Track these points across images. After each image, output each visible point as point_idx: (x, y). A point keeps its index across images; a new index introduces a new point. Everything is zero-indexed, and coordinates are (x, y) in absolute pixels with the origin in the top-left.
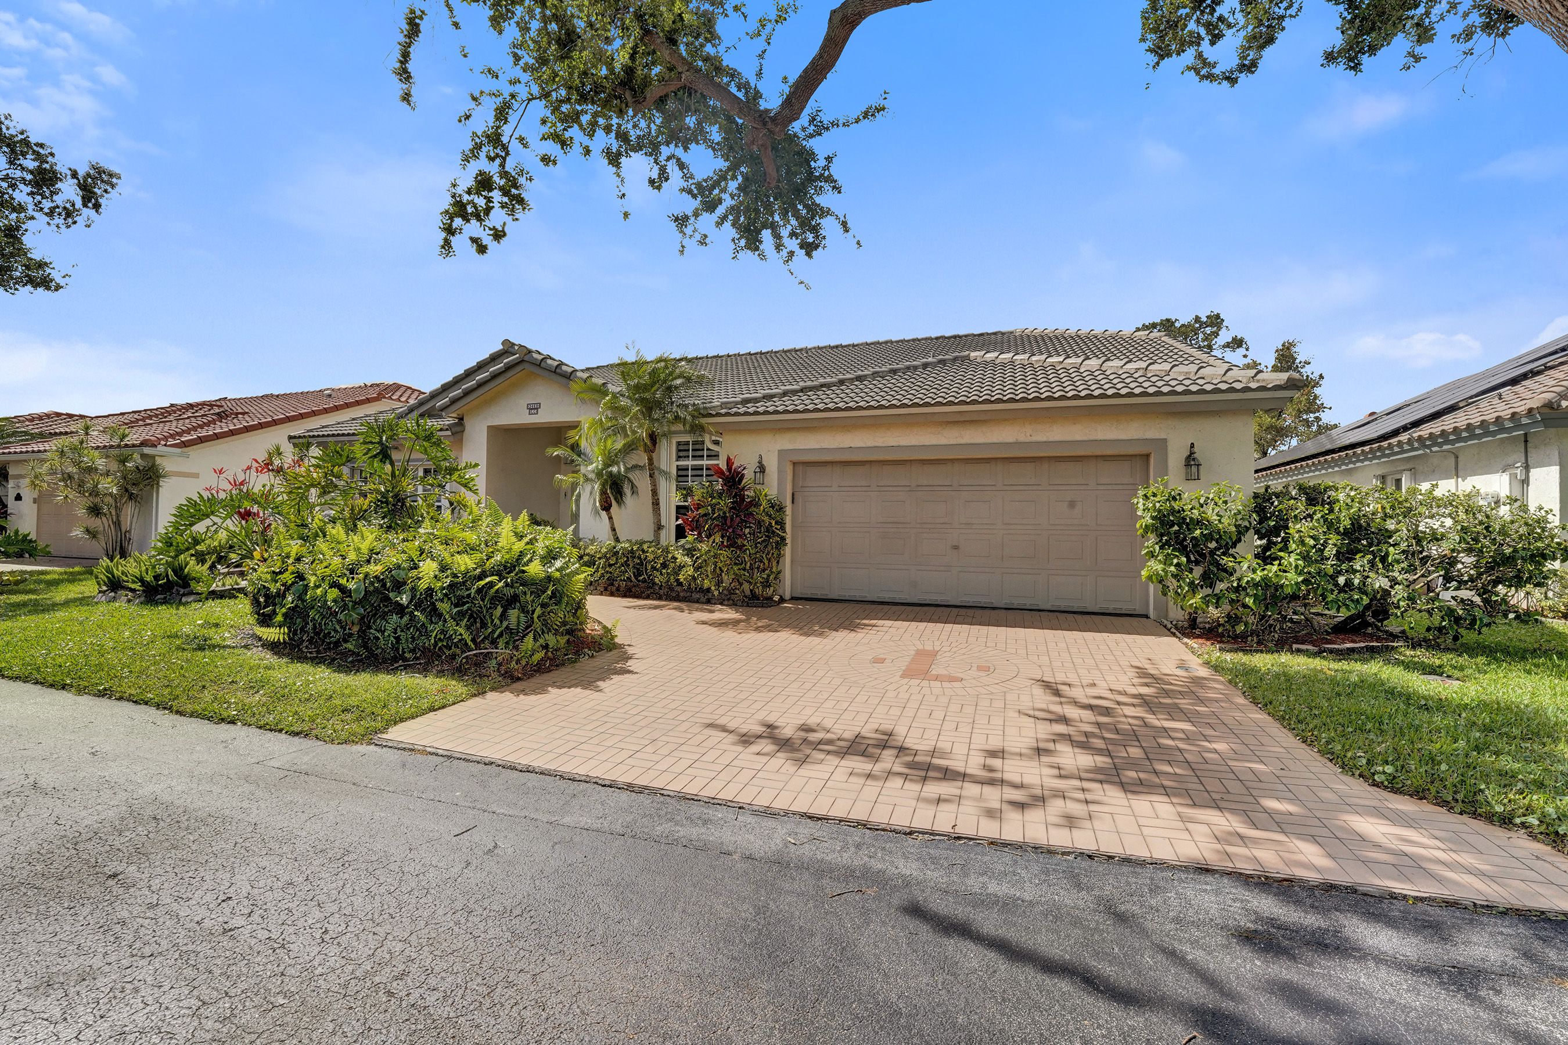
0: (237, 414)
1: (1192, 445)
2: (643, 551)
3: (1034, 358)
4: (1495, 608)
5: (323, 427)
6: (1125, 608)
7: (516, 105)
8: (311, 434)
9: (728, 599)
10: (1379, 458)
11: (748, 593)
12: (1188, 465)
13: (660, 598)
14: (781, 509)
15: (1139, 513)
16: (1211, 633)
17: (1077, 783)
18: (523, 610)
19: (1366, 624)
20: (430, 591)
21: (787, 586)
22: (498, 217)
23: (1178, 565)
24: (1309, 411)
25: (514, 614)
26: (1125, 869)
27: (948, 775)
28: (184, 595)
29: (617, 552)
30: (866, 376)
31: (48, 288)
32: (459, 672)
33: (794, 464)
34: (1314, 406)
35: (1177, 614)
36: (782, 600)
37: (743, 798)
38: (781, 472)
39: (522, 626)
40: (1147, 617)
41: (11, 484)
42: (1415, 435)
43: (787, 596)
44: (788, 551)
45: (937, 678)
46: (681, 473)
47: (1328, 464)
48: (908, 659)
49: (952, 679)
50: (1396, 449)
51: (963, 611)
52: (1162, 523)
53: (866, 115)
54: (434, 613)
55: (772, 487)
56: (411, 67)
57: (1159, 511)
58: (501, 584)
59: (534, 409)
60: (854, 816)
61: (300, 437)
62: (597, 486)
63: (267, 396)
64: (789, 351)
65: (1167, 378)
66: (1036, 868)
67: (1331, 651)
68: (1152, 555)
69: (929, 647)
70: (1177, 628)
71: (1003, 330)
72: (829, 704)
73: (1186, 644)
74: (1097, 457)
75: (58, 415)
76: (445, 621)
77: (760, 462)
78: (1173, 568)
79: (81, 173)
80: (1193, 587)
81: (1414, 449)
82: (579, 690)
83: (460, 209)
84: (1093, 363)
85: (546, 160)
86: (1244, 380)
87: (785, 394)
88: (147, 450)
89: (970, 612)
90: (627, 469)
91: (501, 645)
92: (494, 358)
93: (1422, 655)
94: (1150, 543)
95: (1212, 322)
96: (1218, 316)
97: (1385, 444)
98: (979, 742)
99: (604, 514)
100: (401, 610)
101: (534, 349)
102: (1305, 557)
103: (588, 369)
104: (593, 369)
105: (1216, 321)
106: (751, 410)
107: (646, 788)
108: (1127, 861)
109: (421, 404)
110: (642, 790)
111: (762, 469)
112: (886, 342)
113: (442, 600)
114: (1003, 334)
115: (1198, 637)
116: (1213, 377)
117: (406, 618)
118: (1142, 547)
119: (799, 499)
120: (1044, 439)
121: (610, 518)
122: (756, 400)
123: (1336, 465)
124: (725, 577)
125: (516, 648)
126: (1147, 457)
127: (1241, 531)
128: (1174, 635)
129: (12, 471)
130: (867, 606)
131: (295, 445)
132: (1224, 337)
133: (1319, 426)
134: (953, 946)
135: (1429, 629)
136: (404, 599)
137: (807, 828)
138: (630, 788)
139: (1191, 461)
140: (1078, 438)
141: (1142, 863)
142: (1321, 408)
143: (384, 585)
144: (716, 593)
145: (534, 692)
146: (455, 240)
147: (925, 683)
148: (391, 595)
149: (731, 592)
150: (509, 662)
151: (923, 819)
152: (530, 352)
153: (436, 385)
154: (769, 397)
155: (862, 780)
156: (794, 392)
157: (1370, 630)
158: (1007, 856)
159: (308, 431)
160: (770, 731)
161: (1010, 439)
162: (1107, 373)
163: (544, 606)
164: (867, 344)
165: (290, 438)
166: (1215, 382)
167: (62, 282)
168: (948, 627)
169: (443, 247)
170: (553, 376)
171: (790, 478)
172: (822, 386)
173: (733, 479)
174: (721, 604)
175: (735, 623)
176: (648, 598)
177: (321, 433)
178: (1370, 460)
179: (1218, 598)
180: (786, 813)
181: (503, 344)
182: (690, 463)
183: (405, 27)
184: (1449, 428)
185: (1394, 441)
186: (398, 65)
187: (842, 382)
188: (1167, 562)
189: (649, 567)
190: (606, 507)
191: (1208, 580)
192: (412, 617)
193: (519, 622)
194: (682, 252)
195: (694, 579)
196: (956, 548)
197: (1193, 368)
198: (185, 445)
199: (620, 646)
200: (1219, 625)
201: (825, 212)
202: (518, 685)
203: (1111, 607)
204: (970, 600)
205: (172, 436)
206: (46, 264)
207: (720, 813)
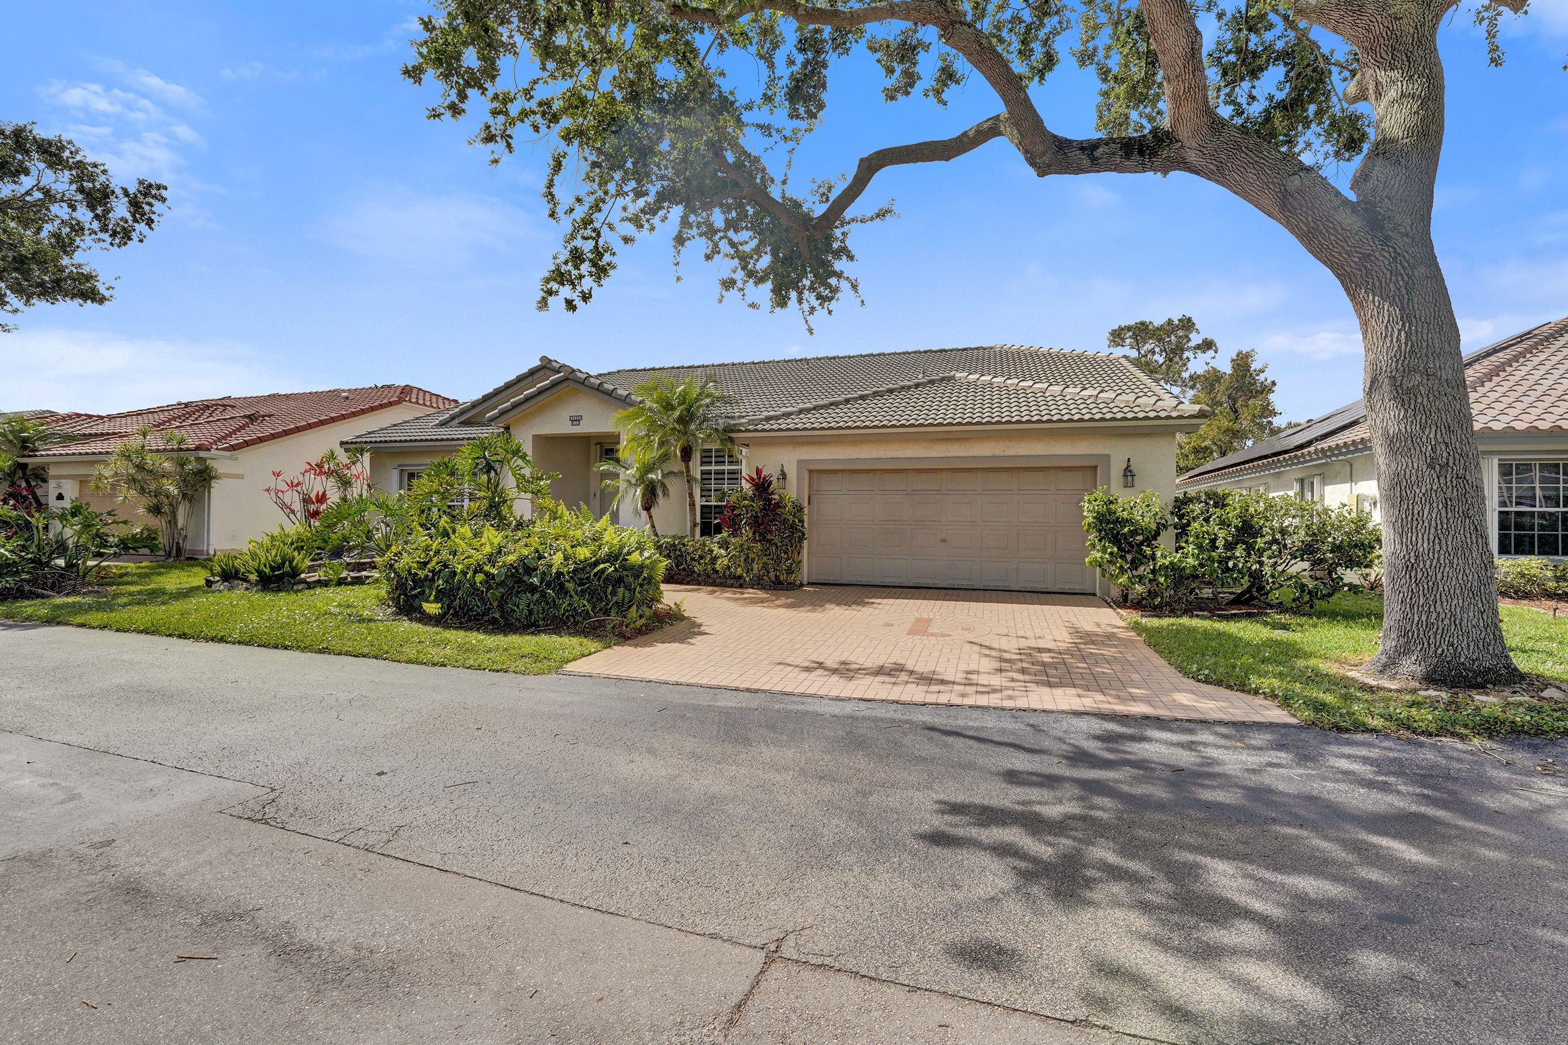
0: (263, 416)
1: (1129, 460)
2: (684, 545)
3: (1009, 382)
4: (1336, 586)
5: (370, 433)
6: (1077, 588)
7: (607, 199)
8: (359, 440)
9: (758, 583)
10: (1296, 464)
11: (773, 579)
12: (1125, 476)
13: (699, 584)
14: (801, 509)
15: (1085, 514)
16: (1138, 605)
17: (1023, 684)
18: (628, 588)
19: (1253, 598)
20: (559, 574)
21: (805, 574)
22: (587, 283)
23: (1111, 553)
24: (1261, 416)
25: (621, 591)
26: (1042, 714)
27: (943, 682)
28: (294, 584)
29: (661, 546)
30: (867, 395)
31: (93, 300)
32: (585, 633)
33: (810, 471)
34: (1268, 411)
35: (1115, 593)
36: (802, 585)
37: (821, 692)
38: (799, 478)
39: (627, 600)
40: (1094, 595)
41: (52, 484)
42: (1319, 447)
43: (805, 582)
44: (805, 543)
45: (932, 635)
46: (705, 476)
47: (1265, 467)
48: (910, 624)
49: (944, 635)
50: (1308, 458)
51: (949, 592)
52: (1101, 522)
53: (878, 216)
54: (562, 589)
55: (792, 491)
56: (554, 190)
57: (1098, 513)
58: (612, 569)
59: (576, 420)
60: (890, 698)
61: (352, 443)
62: (639, 492)
63: (274, 395)
64: (789, 361)
65: (1111, 405)
66: (994, 716)
67: (1219, 616)
68: (1094, 546)
69: (925, 616)
70: (1114, 602)
71: (985, 345)
72: (859, 650)
73: (1118, 613)
74: (1056, 468)
75: (79, 415)
76: (571, 596)
77: (782, 471)
78: (1107, 556)
79: (132, 191)
80: (1122, 570)
81: (1319, 459)
82: (677, 644)
83: (560, 277)
84: (1056, 389)
85: (627, 240)
86: (1169, 410)
87: (801, 412)
88: (202, 454)
89: (956, 592)
90: (663, 475)
91: (613, 613)
92: (532, 372)
93: (1284, 618)
94: (1091, 537)
95: (1183, 326)
96: (1189, 320)
97: (1299, 453)
98: (963, 667)
99: (644, 513)
100: (533, 588)
101: (575, 368)
102: (1200, 547)
103: (600, 375)
104: (604, 375)
105: (1187, 324)
106: (775, 427)
107: (759, 690)
108: (1044, 711)
109: (463, 412)
110: (757, 691)
111: (784, 476)
112: (879, 355)
113: (569, 581)
114: (984, 349)
115: (1129, 608)
116: (1146, 405)
117: (537, 596)
118: (1087, 540)
119: (813, 498)
120: (1015, 454)
121: (651, 517)
122: (777, 418)
123: (1267, 469)
124: (755, 566)
125: (625, 617)
126: (1096, 467)
127: (1161, 527)
128: (1111, 607)
129: (52, 471)
130: (872, 589)
131: (347, 450)
132: (1196, 339)
133: (1271, 429)
134: (950, 740)
135: (1294, 600)
136: (535, 580)
137: (863, 705)
138: (748, 690)
139: (1128, 474)
140: (1041, 453)
141: (1052, 712)
142: (1274, 413)
143: (517, 571)
144: (748, 579)
145: (644, 645)
146: (551, 300)
147: (924, 638)
148: (525, 578)
149: (760, 578)
150: (621, 625)
151: (931, 698)
152: (574, 371)
153: (477, 395)
154: (787, 415)
155: (890, 686)
156: (808, 410)
157: (1255, 602)
158: (979, 712)
159: (358, 437)
160: (820, 665)
161: (988, 453)
162: (1067, 398)
163: (641, 585)
164: (862, 356)
165: (342, 443)
166: (1147, 410)
167: (107, 294)
168: (939, 603)
169: (539, 302)
170: (595, 392)
171: (806, 483)
172: (831, 404)
173: (762, 486)
174: (752, 588)
175: (762, 601)
176: (688, 583)
177: (368, 440)
178: (1290, 466)
179: (1141, 578)
180: (850, 699)
181: (541, 360)
182: (713, 468)
183: (552, 163)
184: (1349, 440)
185: (1305, 451)
186: (545, 190)
187: (847, 401)
188: (1104, 550)
189: (688, 558)
190: (647, 508)
191: (1135, 565)
192: (544, 595)
193: (624, 597)
194: (720, 301)
195: (729, 567)
196: (944, 541)
197: (1132, 397)
198: (233, 448)
199: (688, 618)
200: (1143, 599)
201: (839, 275)
202: (628, 642)
203: (1067, 588)
204: (956, 583)
205: (219, 440)
206: (92, 277)
207: (810, 700)
